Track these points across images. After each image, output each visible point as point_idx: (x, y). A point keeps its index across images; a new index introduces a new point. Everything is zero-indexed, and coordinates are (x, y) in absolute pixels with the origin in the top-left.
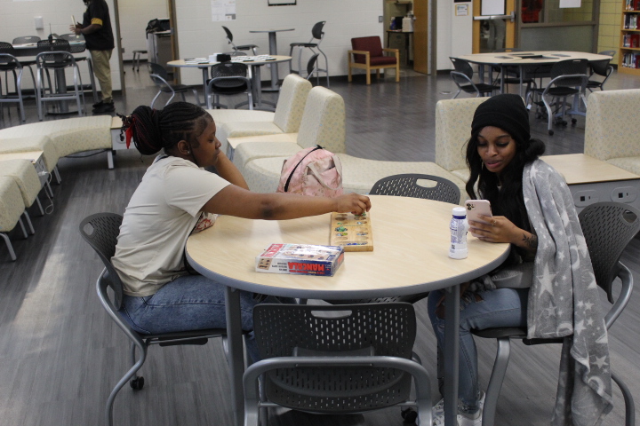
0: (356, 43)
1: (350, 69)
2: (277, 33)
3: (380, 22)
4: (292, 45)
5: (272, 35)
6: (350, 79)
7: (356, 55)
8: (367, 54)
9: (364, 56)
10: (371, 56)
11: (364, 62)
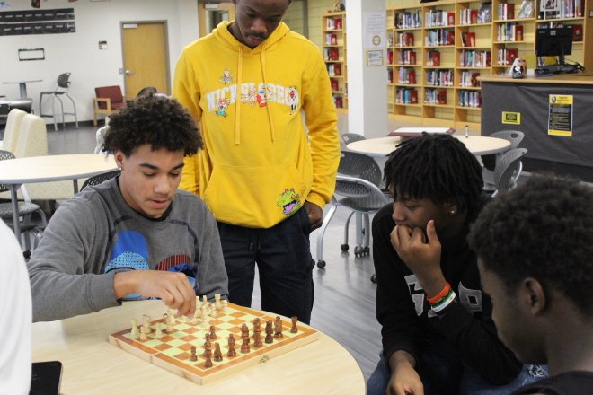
0: (99, 92)
1: (95, 114)
2: (27, 84)
3: (121, 73)
4: (42, 94)
5: (23, 85)
6: (95, 123)
7: (99, 103)
8: (108, 101)
9: (105, 103)
10: (112, 103)
11: (106, 108)
